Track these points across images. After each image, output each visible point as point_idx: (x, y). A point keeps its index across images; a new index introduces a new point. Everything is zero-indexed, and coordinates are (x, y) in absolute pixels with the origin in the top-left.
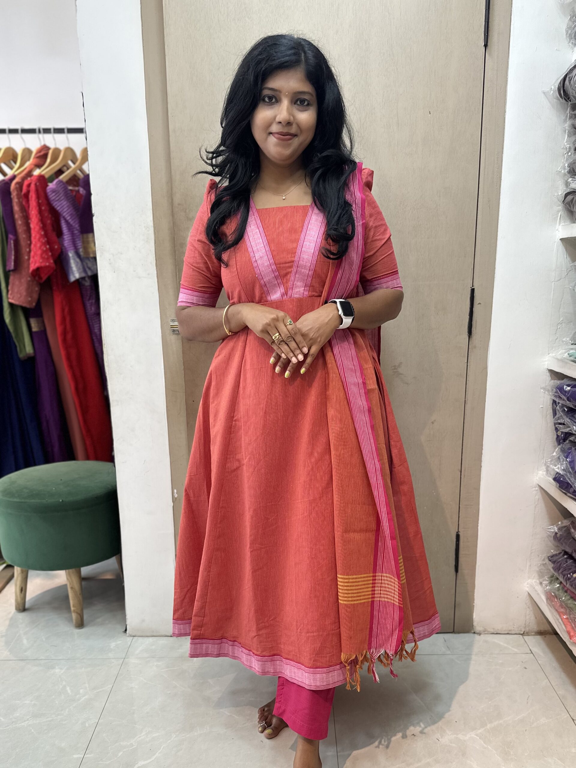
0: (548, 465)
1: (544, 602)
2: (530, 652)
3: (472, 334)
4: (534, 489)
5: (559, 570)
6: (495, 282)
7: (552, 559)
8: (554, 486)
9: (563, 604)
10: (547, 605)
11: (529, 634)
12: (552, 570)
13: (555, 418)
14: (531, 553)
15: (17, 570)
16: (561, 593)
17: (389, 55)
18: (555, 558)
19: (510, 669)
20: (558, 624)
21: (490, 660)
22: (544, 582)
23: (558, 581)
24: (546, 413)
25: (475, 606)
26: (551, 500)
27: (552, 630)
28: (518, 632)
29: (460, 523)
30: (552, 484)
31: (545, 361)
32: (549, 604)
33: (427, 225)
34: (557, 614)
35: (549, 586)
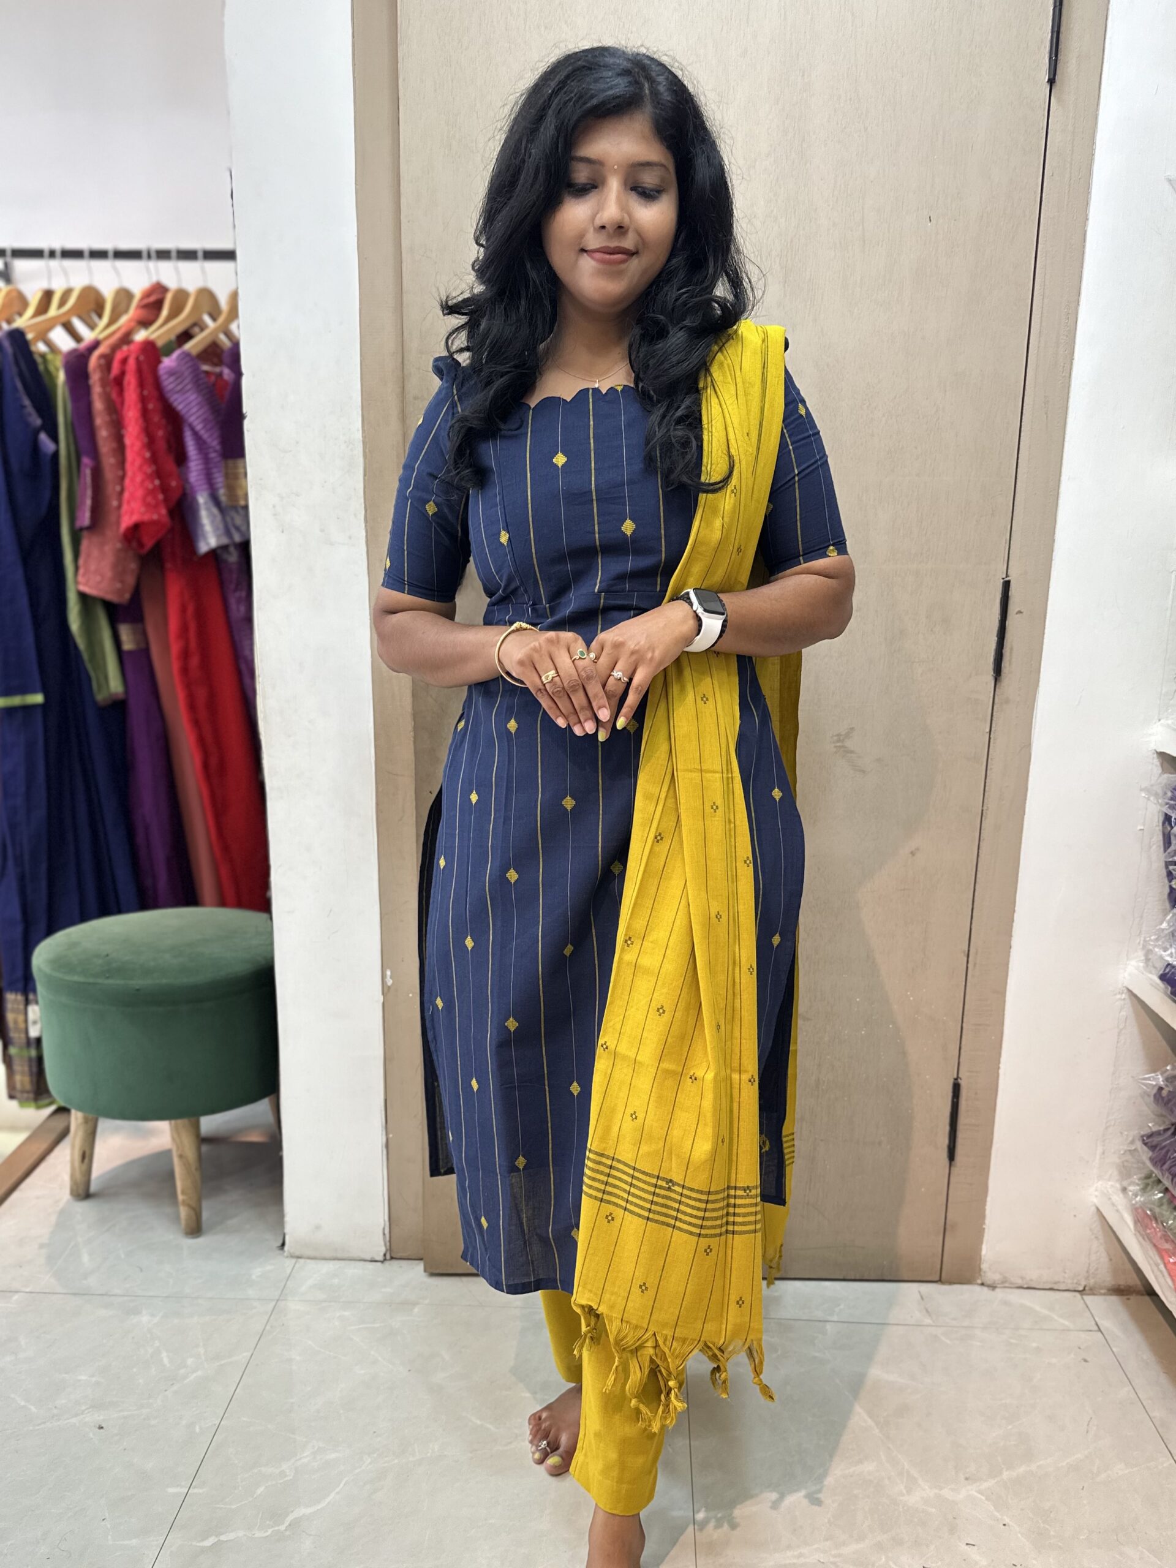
0: (1151, 947)
1: (1130, 1229)
2: (1096, 1328)
3: (1003, 674)
4: (1118, 996)
5: (1164, 1164)
6: (1053, 569)
7: (1149, 1140)
8: (1159, 990)
9: (1169, 1234)
10: (1135, 1235)
11: (1095, 1292)
12: (1149, 1164)
13: (1169, 850)
14: (1107, 1128)
15: (76, 1118)
16: (1165, 1211)
17: (851, 99)
18: (1156, 1140)
19: (1054, 1360)
20: (1159, 1273)
21: (1013, 1341)
22: (1131, 1188)
23: (1160, 1187)
24: (1150, 842)
25: (986, 1230)
26: (1152, 1020)
27: (1144, 1286)
28: (1071, 1287)
29: (961, 1060)
30: (1156, 988)
31: (1150, 735)
32: (1139, 1232)
33: (916, 448)
34: (1155, 1253)
35: (1141, 1196)
